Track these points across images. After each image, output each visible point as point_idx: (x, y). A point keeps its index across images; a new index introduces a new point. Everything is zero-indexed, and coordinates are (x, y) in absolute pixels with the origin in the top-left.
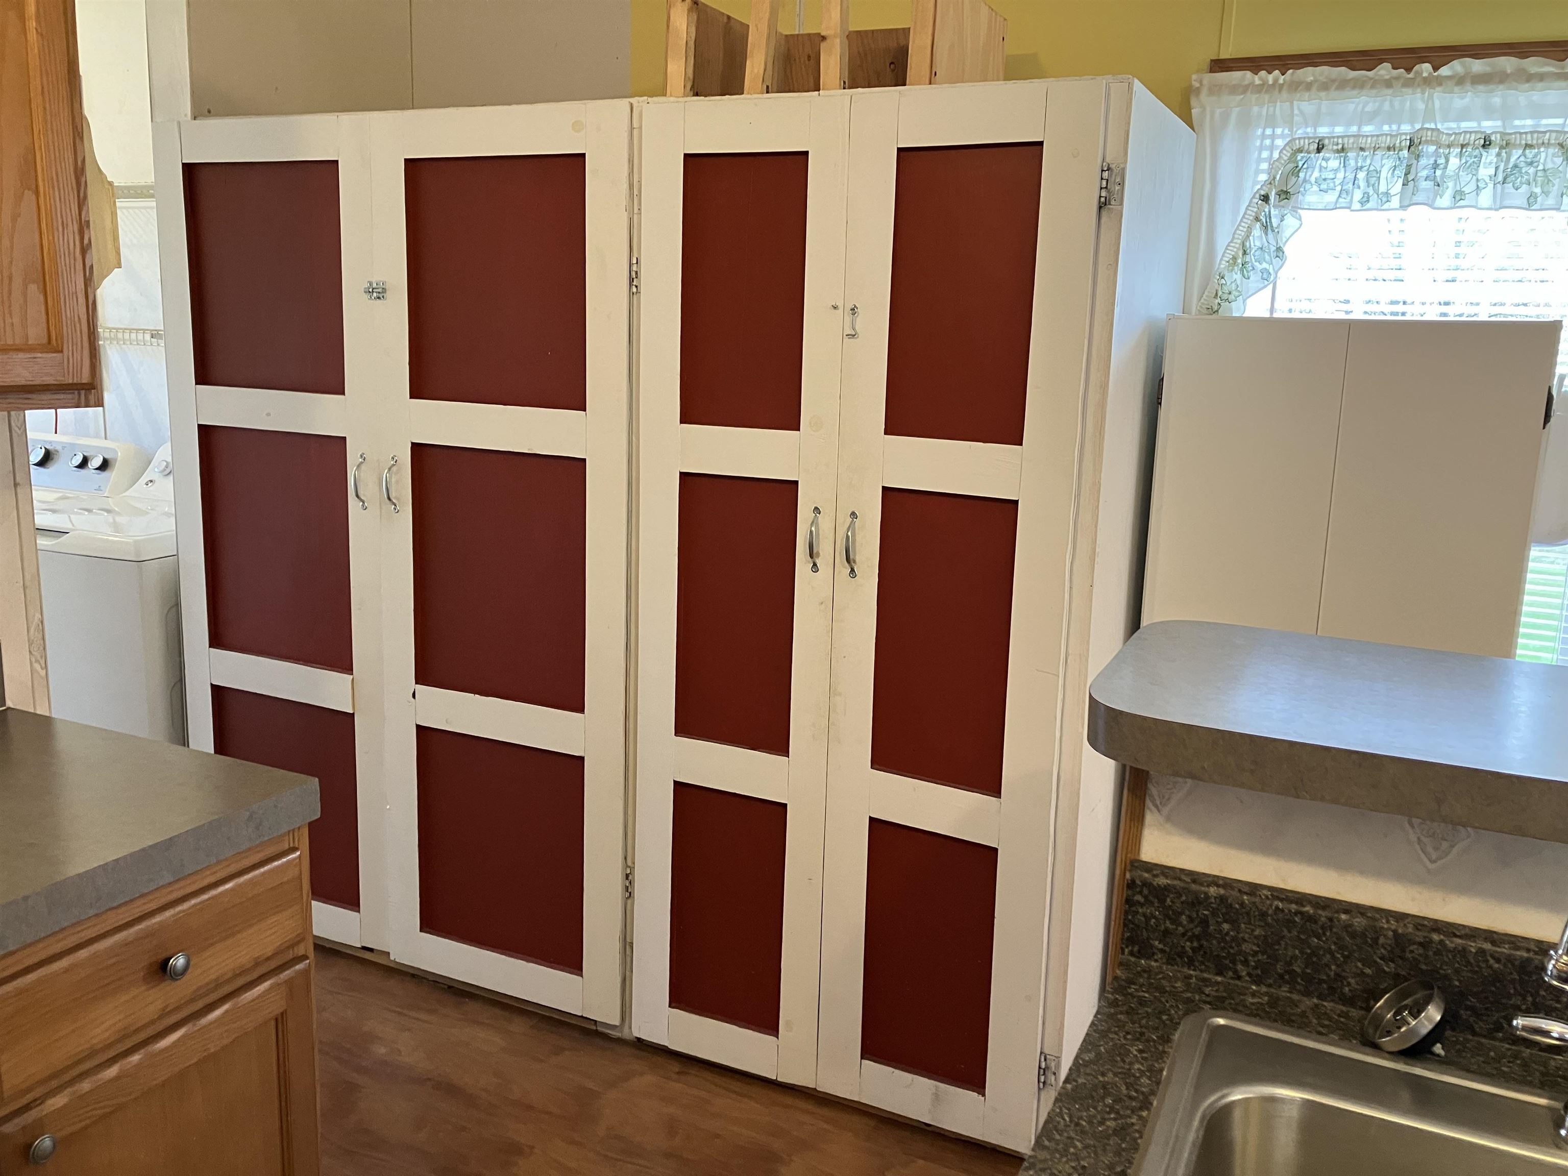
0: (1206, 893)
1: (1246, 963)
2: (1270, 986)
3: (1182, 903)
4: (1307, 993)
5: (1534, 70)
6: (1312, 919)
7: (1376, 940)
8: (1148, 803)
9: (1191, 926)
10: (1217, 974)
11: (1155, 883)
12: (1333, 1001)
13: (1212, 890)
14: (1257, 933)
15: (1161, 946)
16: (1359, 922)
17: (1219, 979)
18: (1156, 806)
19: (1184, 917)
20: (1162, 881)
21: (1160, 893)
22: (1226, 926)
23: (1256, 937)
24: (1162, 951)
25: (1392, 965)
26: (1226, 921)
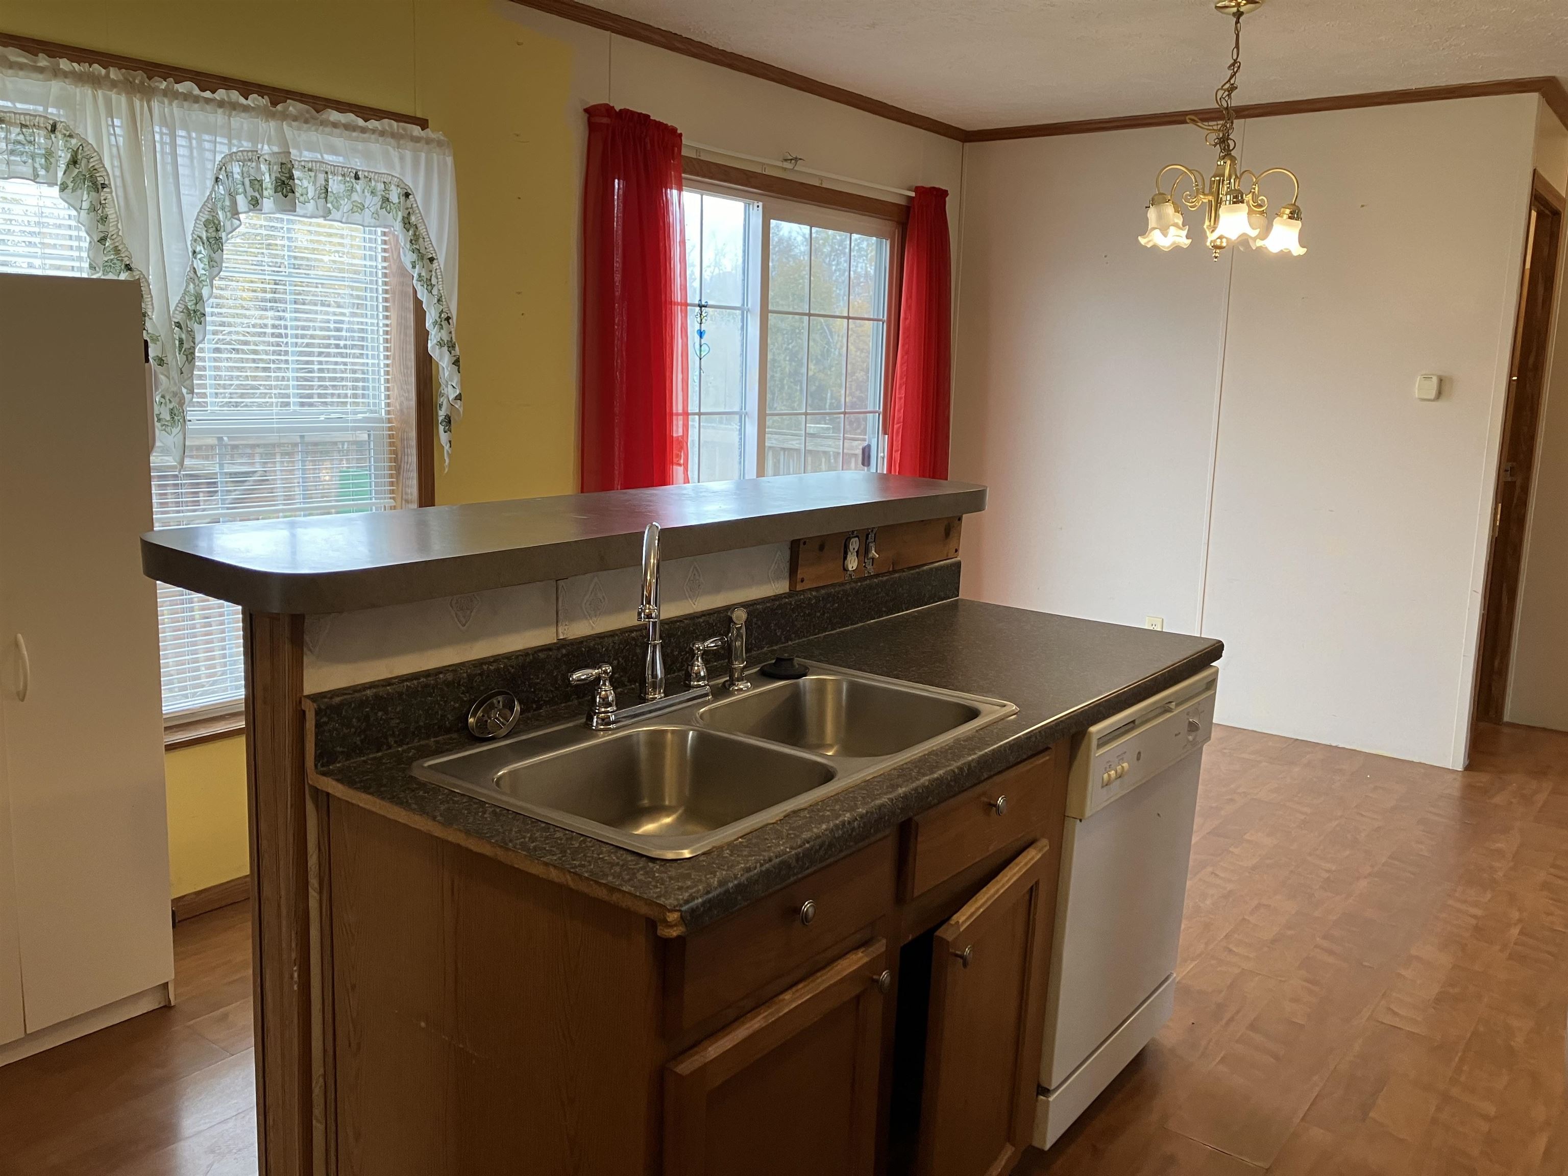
0: (366, 695)
1: (393, 735)
2: (407, 744)
3: (353, 709)
4: (428, 737)
5: (13, 58)
6: (426, 686)
7: (459, 684)
8: (305, 649)
9: (359, 724)
10: (377, 752)
11: (333, 703)
12: (441, 735)
13: (368, 692)
14: (398, 710)
15: (341, 749)
16: (450, 677)
17: (380, 754)
18: (310, 650)
19: (354, 720)
20: (337, 700)
21: (337, 709)
22: (380, 714)
23: (398, 713)
24: (342, 752)
25: (467, 695)
26: (380, 710)
